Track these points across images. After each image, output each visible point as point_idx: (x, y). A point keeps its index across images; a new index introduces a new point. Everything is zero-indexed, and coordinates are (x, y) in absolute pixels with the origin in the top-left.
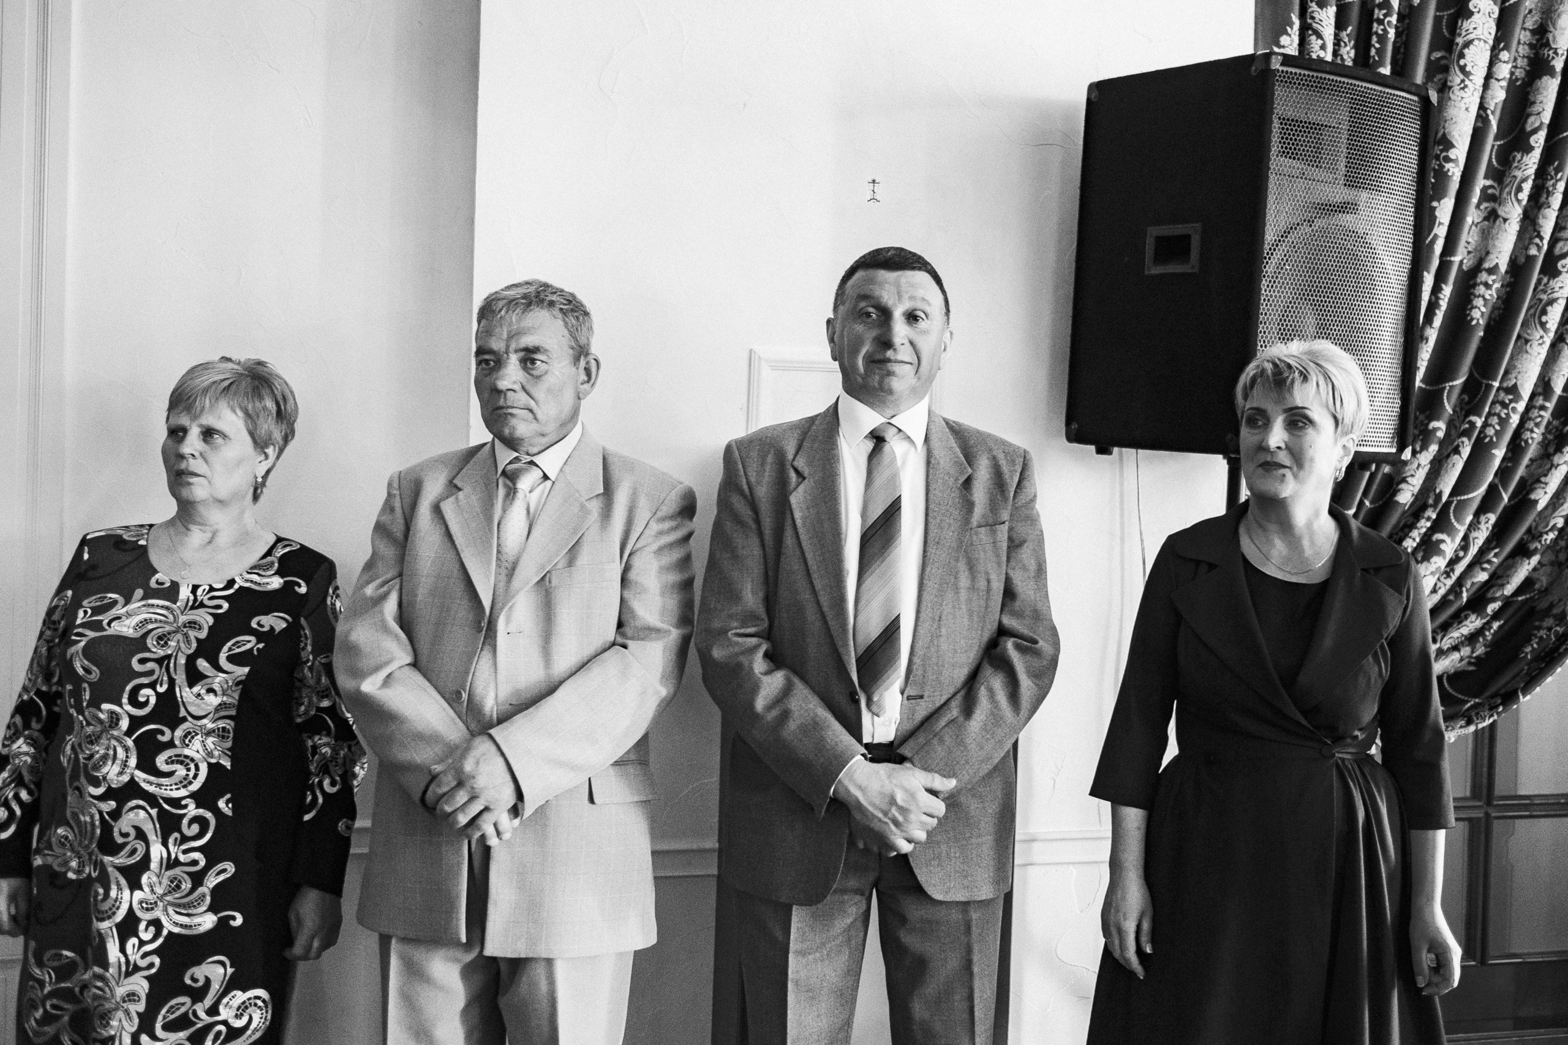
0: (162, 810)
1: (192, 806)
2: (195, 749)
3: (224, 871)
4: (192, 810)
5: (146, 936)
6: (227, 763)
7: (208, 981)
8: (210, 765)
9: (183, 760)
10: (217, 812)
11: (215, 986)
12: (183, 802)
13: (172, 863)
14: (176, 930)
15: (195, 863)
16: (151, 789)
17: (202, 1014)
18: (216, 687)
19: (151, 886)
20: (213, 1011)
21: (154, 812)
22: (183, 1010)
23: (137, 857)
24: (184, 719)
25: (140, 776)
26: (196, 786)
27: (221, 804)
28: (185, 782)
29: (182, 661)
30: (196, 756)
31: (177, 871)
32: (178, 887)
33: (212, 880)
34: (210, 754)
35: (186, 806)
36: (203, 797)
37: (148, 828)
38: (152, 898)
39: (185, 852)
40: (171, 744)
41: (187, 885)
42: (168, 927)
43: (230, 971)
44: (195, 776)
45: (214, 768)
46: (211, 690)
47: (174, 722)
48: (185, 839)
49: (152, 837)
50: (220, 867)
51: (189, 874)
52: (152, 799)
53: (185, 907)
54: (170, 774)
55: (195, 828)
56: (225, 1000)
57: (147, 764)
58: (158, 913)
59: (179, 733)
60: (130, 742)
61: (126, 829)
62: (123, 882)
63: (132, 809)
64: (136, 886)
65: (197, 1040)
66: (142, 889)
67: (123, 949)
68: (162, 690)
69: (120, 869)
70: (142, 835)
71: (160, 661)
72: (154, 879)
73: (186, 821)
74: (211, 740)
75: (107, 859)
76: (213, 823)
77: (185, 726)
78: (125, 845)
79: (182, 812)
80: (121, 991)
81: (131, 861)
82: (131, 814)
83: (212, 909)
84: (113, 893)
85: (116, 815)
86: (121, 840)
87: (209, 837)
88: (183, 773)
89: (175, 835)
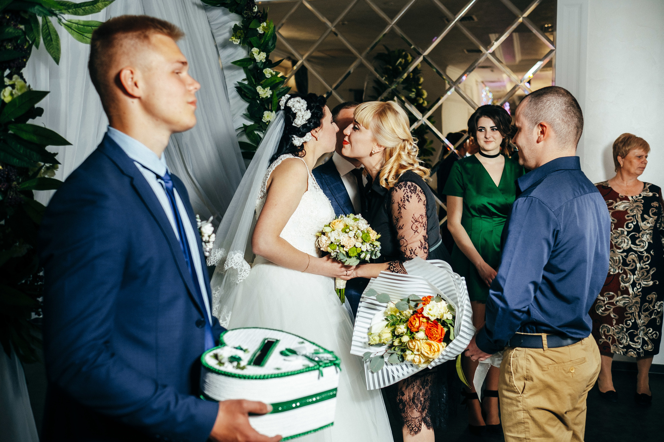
0: (638, 255)
1: (645, 253)
2: (644, 238)
4: (645, 254)
5: (638, 287)
6: (652, 242)
7: (652, 299)
8: (648, 242)
9: (642, 241)
10: (651, 254)
11: (654, 300)
12: (643, 252)
13: (642, 268)
14: (644, 286)
15: (647, 268)
16: (635, 249)
17: (651, 307)
18: (650, 222)
19: (638, 274)
20: (654, 307)
21: (636, 255)
22: (647, 306)
24: (641, 231)
25: (632, 246)
26: (646, 248)
27: (652, 252)
29: (639, 216)
30: (645, 240)
31: (643, 270)
32: (644, 274)
33: (652, 273)
34: (649, 239)
35: (644, 253)
36: (648, 251)
38: (638, 277)
39: (645, 265)
40: (639, 237)
41: (645, 274)
42: (642, 285)
43: (657, 296)
44: (645, 245)
45: (650, 243)
46: (648, 223)
47: (639, 232)
48: (644, 262)
49: (637, 262)
51: (646, 271)
52: (635, 252)
53: (645, 279)
54: (639, 245)
55: (647, 259)
56: (656, 304)
57: (633, 243)
58: (639, 282)
59: (640, 234)
60: (628, 238)
61: (630, 260)
62: (631, 273)
63: (631, 255)
64: (634, 274)
65: (651, 314)
66: (636, 275)
67: (633, 290)
68: (635, 223)
69: (630, 270)
70: (634, 261)
71: (633, 216)
72: (638, 272)
73: (644, 257)
74: (648, 236)
75: (626, 268)
76: (650, 257)
77: (642, 232)
78: (630, 264)
79: (643, 255)
80: (634, 301)
81: (632, 268)
82: (631, 256)
83: (652, 280)
84: (629, 276)
85: (627, 256)
86: (629, 263)
87: (650, 261)
88: (642, 244)
89: (642, 261)
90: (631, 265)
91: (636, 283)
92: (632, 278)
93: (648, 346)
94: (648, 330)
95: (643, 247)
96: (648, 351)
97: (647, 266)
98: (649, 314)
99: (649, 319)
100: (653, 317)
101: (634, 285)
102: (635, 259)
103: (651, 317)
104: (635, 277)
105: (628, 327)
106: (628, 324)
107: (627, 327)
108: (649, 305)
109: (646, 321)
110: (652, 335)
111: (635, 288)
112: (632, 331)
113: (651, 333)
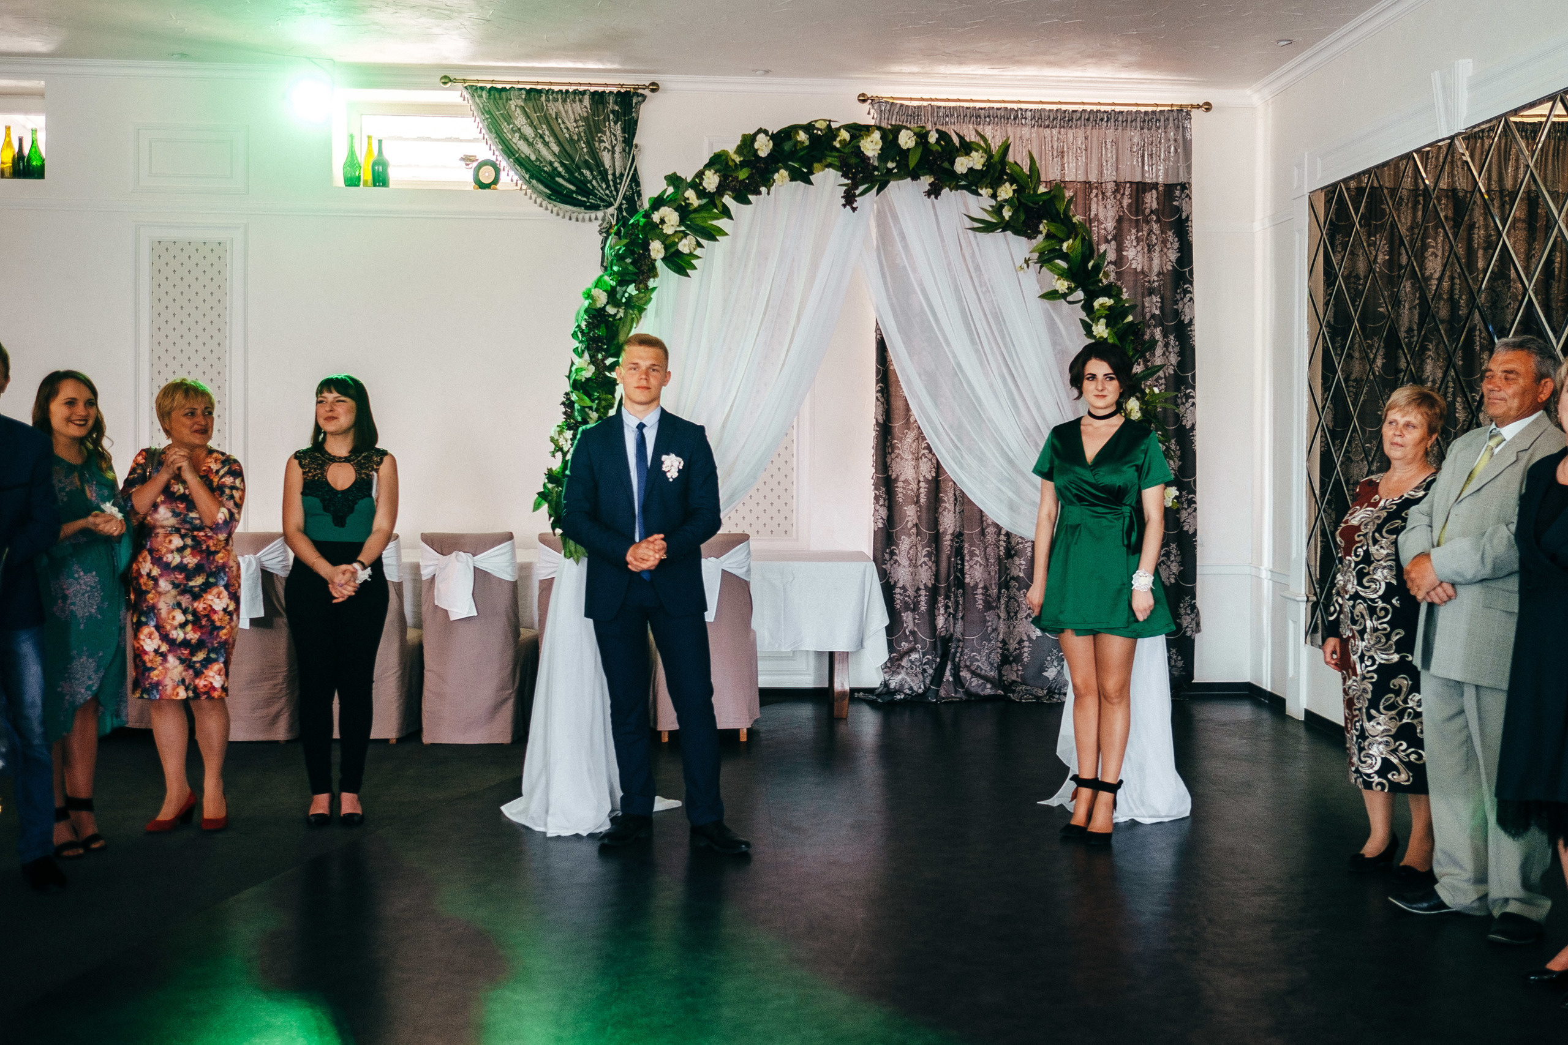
0: (1368, 605)
1: (1380, 602)
2: (1378, 575)
3: (1399, 633)
4: (1380, 604)
5: (1369, 663)
6: (1394, 582)
7: (1401, 687)
8: (1386, 583)
9: (1374, 581)
10: (1392, 605)
11: (1404, 689)
13: (1375, 630)
14: (1383, 662)
15: (1385, 629)
16: (1363, 594)
17: (1401, 703)
18: (1383, 545)
19: (1368, 640)
20: (1405, 701)
22: (1392, 700)
23: (1362, 627)
26: (1381, 593)
27: (1394, 601)
28: (1376, 591)
31: (1378, 633)
32: (1380, 641)
33: (1395, 638)
34: (1386, 578)
36: (1385, 598)
37: (1365, 613)
38: (1369, 645)
39: (1381, 624)
40: (1368, 574)
41: (1383, 640)
42: (1378, 661)
43: (1410, 683)
44: (1380, 590)
45: (1388, 585)
46: (1382, 547)
48: (1379, 618)
49: (1366, 617)
50: (1397, 631)
51: (1383, 634)
52: (1364, 599)
53: (1384, 650)
54: (1369, 587)
55: (1383, 613)
56: (1410, 697)
57: (1360, 584)
58: (1372, 653)
59: (1372, 568)
60: (1354, 573)
65: (1401, 715)
73: (1378, 610)
74: (1386, 571)
76: (1391, 610)
77: (1374, 565)
83: (1397, 651)
87: (1389, 617)
88: (1374, 586)
89: (1375, 616)
93: (1399, 774)
94: (1397, 744)
96: (1399, 783)
97: (1385, 626)
98: (1397, 714)
99: (1399, 724)
100: (1404, 721)
103: (1401, 720)
108: (1396, 697)
109: (1393, 727)
110: (1408, 756)
113: (1404, 751)
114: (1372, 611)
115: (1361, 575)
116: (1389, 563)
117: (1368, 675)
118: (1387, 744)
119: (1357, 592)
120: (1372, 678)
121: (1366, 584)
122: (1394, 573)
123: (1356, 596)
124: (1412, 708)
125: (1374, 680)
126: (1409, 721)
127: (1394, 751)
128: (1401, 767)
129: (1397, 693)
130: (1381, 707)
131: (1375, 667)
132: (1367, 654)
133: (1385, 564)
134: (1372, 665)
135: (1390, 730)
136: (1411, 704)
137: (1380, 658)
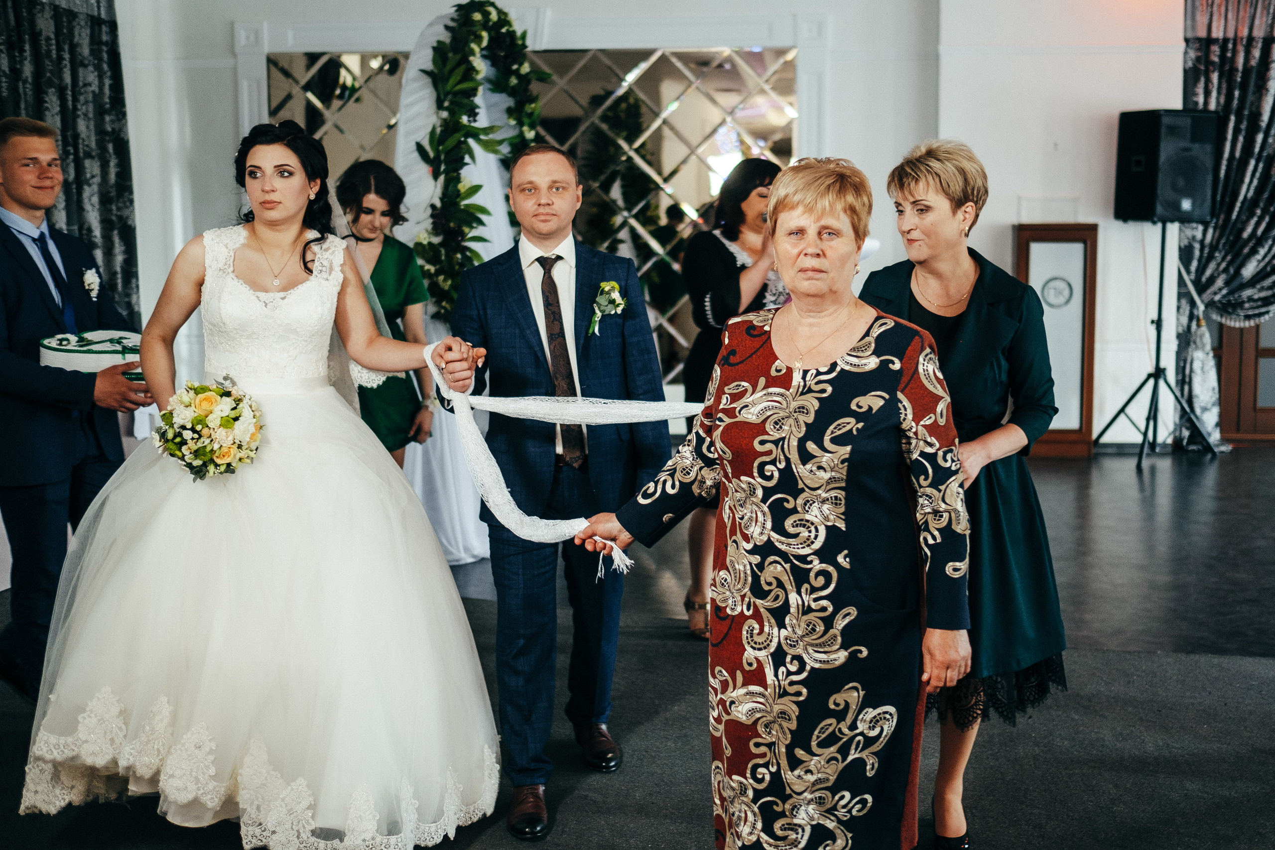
0: (793, 566)
1: (816, 562)
2: (814, 514)
3: (848, 614)
4: (817, 565)
5: (793, 668)
6: (842, 525)
7: (847, 704)
8: (827, 527)
9: (805, 523)
10: (838, 566)
11: (853, 707)
12: (809, 559)
13: (807, 610)
14: (817, 666)
15: (824, 609)
16: (783, 547)
17: (845, 730)
19: (793, 627)
20: (853, 727)
21: (787, 566)
22: (831, 729)
23: (780, 602)
24: (803, 490)
25: (775, 536)
26: (817, 545)
27: (840, 559)
29: (794, 443)
30: (815, 520)
31: (811, 616)
32: (814, 630)
33: (840, 623)
34: (827, 518)
35: (811, 562)
36: (826, 554)
37: (785, 581)
38: (794, 636)
39: (815, 600)
40: (794, 511)
41: (820, 628)
42: (810, 664)
43: (862, 693)
44: (816, 537)
45: (831, 530)
46: (820, 468)
47: (796, 493)
48: (814, 590)
49: (788, 587)
50: (845, 611)
51: (821, 618)
52: (784, 556)
54: (796, 536)
55: (821, 580)
56: (861, 717)
57: (778, 527)
58: (799, 651)
59: (800, 501)
60: (765, 508)
61: (770, 579)
62: (773, 621)
63: (771, 563)
64: (781, 625)
65: (844, 751)
66: (786, 628)
67: (776, 675)
68: (782, 466)
69: (770, 610)
70: (780, 585)
71: (776, 443)
72: (795, 621)
73: (813, 574)
74: (826, 507)
75: (759, 602)
76: (835, 575)
77: (804, 495)
78: (770, 591)
79: (809, 566)
80: (777, 708)
81: (777, 605)
82: (772, 568)
84: (766, 629)
85: (761, 566)
86: (766, 588)
87: (832, 587)
88: (806, 534)
89: (806, 586)
90: (772, 594)
91: (786, 654)
92: (777, 635)
94: (837, 798)
95: (808, 542)
97: (824, 603)
98: (839, 751)
99: (841, 766)
100: (850, 758)
101: (779, 657)
102: (785, 579)
103: (844, 759)
104: (784, 632)
105: (760, 787)
106: (760, 776)
107: (756, 785)
108: (838, 723)
109: (832, 772)
111: (782, 669)
112: (769, 799)
113: (846, 808)
114: (800, 577)
115: (779, 514)
116: (833, 494)
117: (792, 689)
118: (820, 801)
119: (769, 542)
120: (799, 694)
121: (791, 530)
122: (842, 510)
123: (766, 550)
124: (862, 734)
125: (801, 698)
126: (857, 756)
127: (831, 811)
128: (838, 832)
129: (840, 716)
130: (814, 744)
131: (804, 675)
132: (791, 651)
133: (824, 495)
134: (798, 672)
135: (828, 780)
136: (861, 727)
137: (814, 660)
